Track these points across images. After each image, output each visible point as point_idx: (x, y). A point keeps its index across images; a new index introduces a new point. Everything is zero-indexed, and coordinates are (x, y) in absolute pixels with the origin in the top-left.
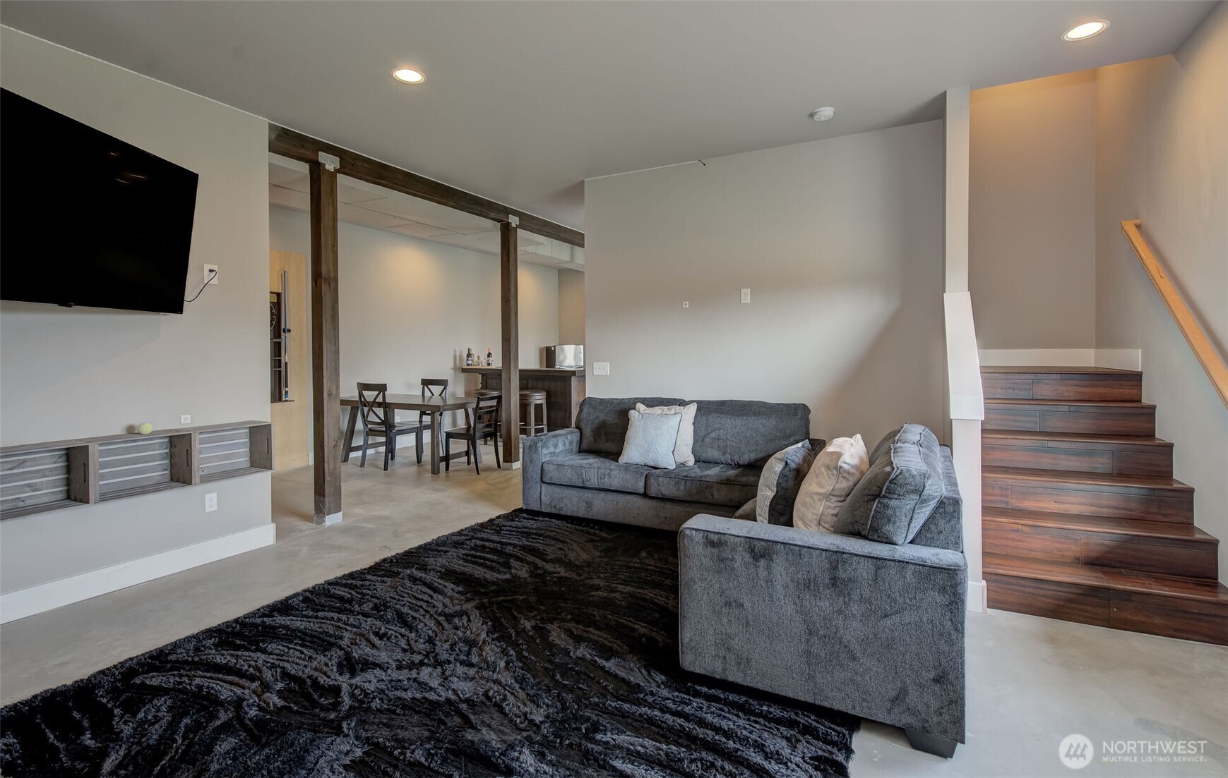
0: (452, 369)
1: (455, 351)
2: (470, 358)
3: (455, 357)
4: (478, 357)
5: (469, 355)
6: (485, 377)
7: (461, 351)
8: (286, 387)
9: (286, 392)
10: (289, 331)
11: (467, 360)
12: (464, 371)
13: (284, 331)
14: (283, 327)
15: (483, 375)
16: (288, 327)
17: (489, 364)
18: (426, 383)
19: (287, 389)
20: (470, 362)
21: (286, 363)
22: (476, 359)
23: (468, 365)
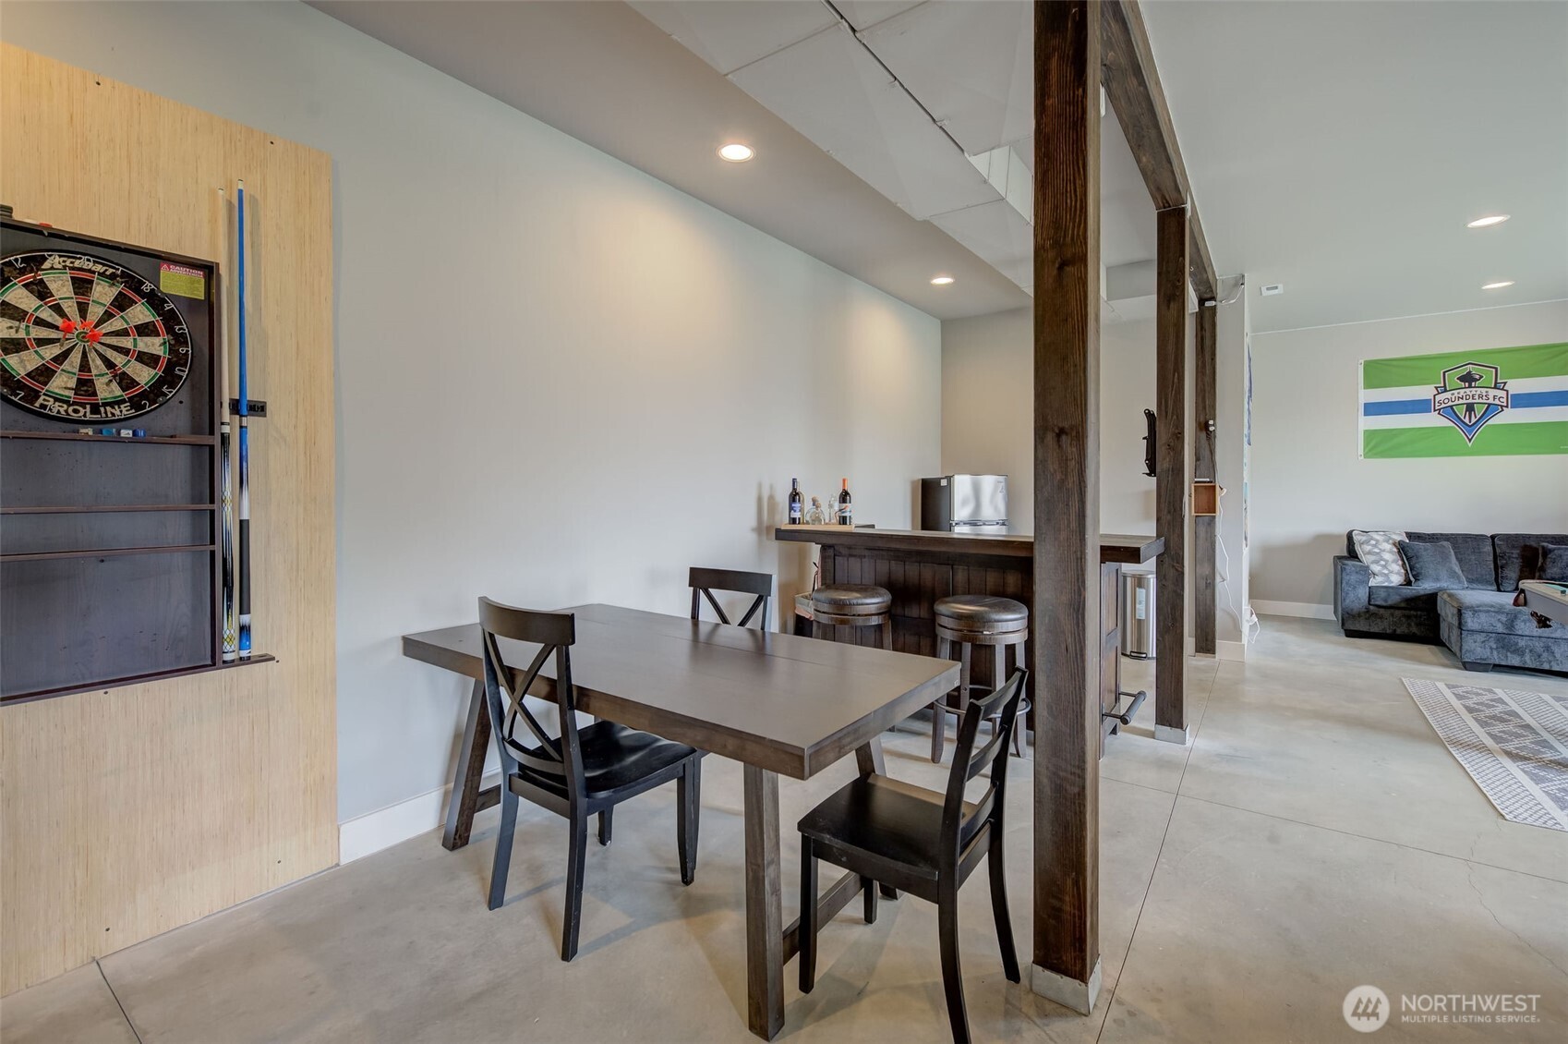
0: (753, 530)
1: (760, 486)
2: (797, 505)
3: (760, 500)
4: (814, 502)
5: (794, 496)
6: (830, 552)
7: (771, 487)
8: (244, 609)
9: (244, 630)
10: (258, 409)
11: (791, 509)
12: (781, 535)
13: (235, 407)
14: (227, 392)
15: (824, 548)
16: (252, 395)
17: (843, 521)
18: (703, 580)
19: (245, 619)
20: (797, 515)
21: (243, 526)
22: (808, 505)
23: (793, 521)
